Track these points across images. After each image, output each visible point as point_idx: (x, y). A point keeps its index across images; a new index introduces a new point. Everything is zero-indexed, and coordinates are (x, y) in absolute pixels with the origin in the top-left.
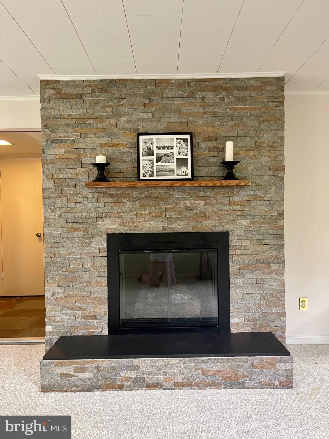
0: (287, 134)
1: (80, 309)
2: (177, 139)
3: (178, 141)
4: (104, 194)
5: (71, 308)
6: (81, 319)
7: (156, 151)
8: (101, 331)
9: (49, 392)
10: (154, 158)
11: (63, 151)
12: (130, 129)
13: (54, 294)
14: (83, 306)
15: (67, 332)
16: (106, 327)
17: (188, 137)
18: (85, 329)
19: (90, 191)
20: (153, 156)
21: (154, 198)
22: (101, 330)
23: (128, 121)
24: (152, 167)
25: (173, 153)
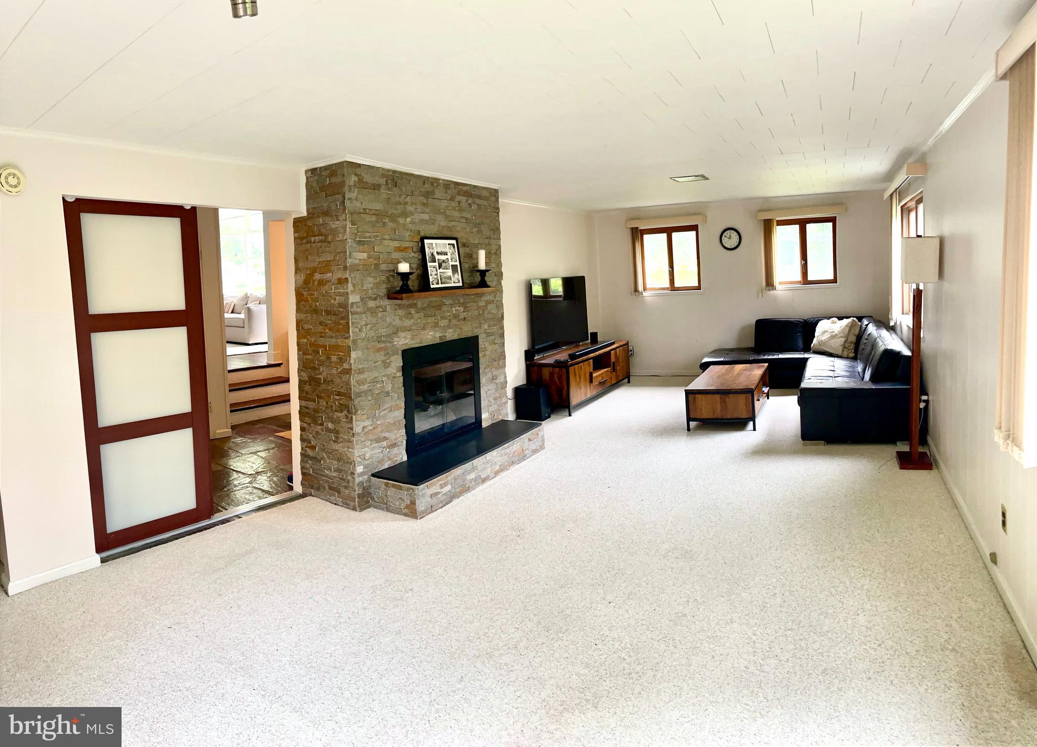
0: (503, 243)
1: (385, 438)
2: (449, 244)
3: (450, 246)
4: (399, 305)
5: (378, 440)
6: (386, 449)
7: (437, 257)
8: (402, 458)
9: (424, 516)
10: (436, 264)
11: (365, 255)
12: (415, 231)
13: (364, 428)
14: (387, 435)
15: (375, 468)
16: (404, 452)
17: (454, 242)
18: (390, 459)
19: (388, 303)
20: (436, 262)
21: (433, 307)
22: (401, 456)
23: (412, 222)
24: (437, 274)
25: (448, 259)
